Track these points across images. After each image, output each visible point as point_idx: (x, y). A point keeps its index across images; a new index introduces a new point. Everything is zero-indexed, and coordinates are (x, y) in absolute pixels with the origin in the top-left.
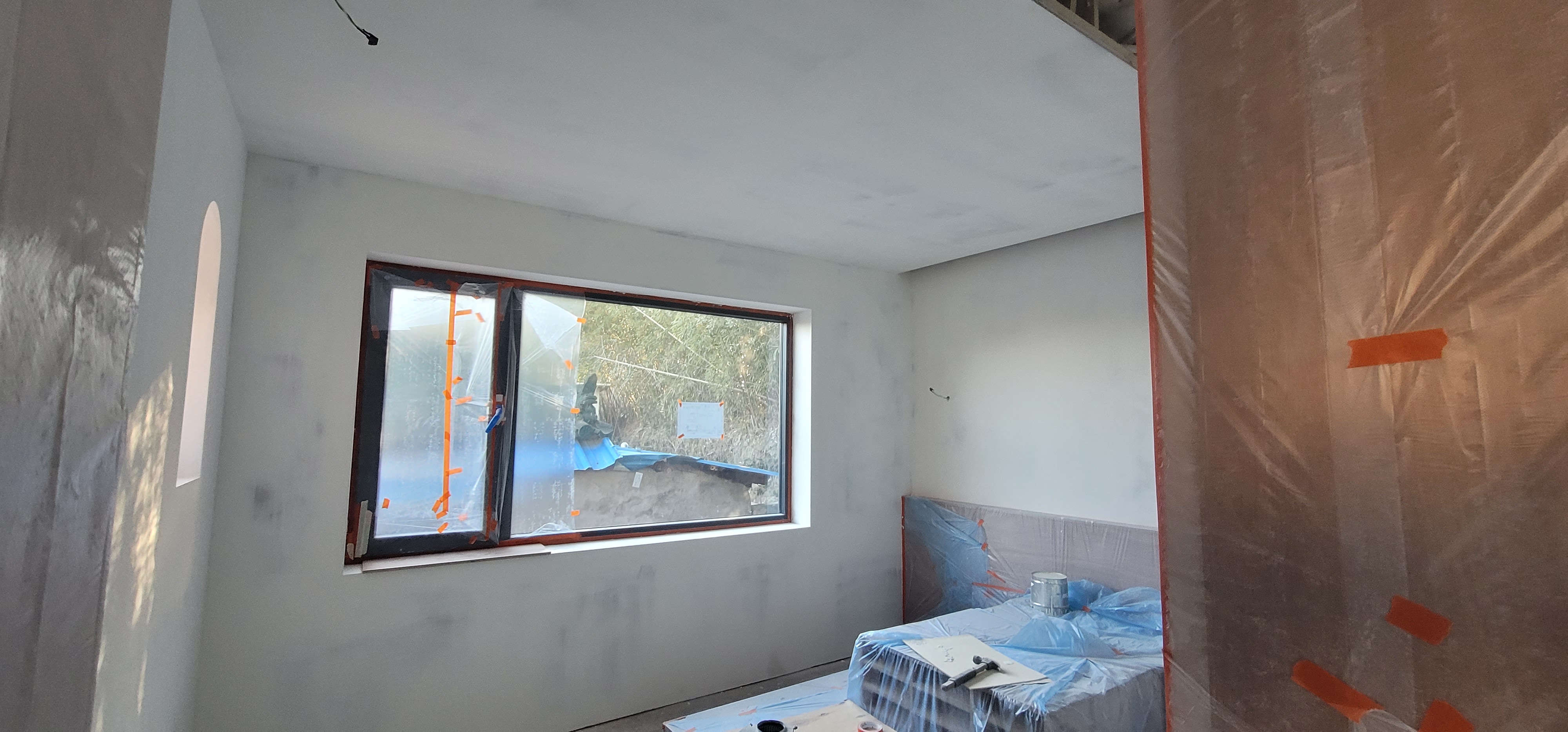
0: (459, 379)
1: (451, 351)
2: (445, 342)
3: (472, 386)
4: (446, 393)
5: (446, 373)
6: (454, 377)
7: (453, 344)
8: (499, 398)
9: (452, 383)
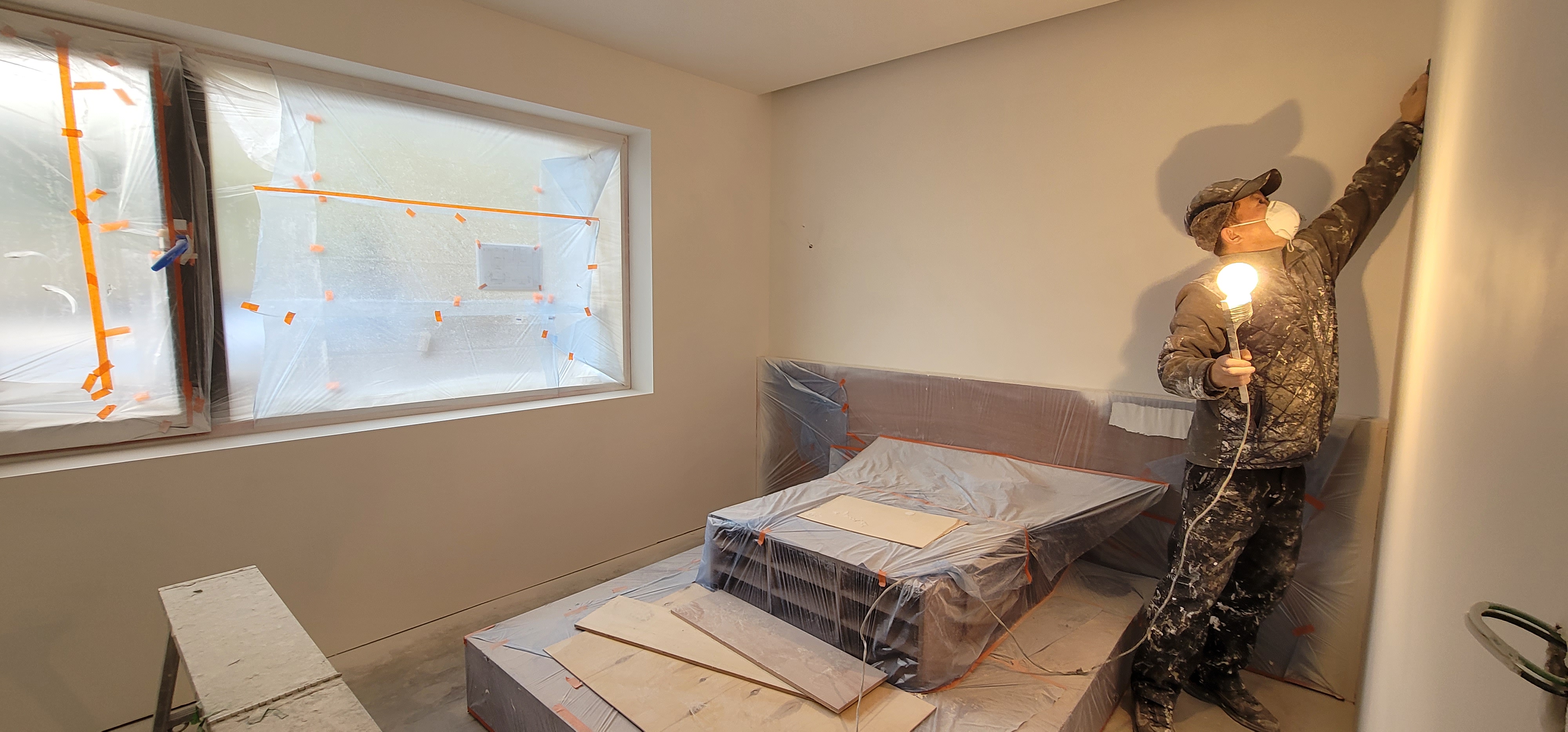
0: (99, 192)
1: (74, 149)
2: (61, 132)
3: (127, 205)
4: (78, 214)
5: (72, 181)
6: (90, 189)
7: (76, 136)
8: (181, 225)
9: (88, 199)
